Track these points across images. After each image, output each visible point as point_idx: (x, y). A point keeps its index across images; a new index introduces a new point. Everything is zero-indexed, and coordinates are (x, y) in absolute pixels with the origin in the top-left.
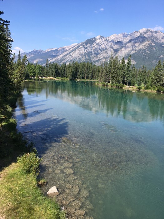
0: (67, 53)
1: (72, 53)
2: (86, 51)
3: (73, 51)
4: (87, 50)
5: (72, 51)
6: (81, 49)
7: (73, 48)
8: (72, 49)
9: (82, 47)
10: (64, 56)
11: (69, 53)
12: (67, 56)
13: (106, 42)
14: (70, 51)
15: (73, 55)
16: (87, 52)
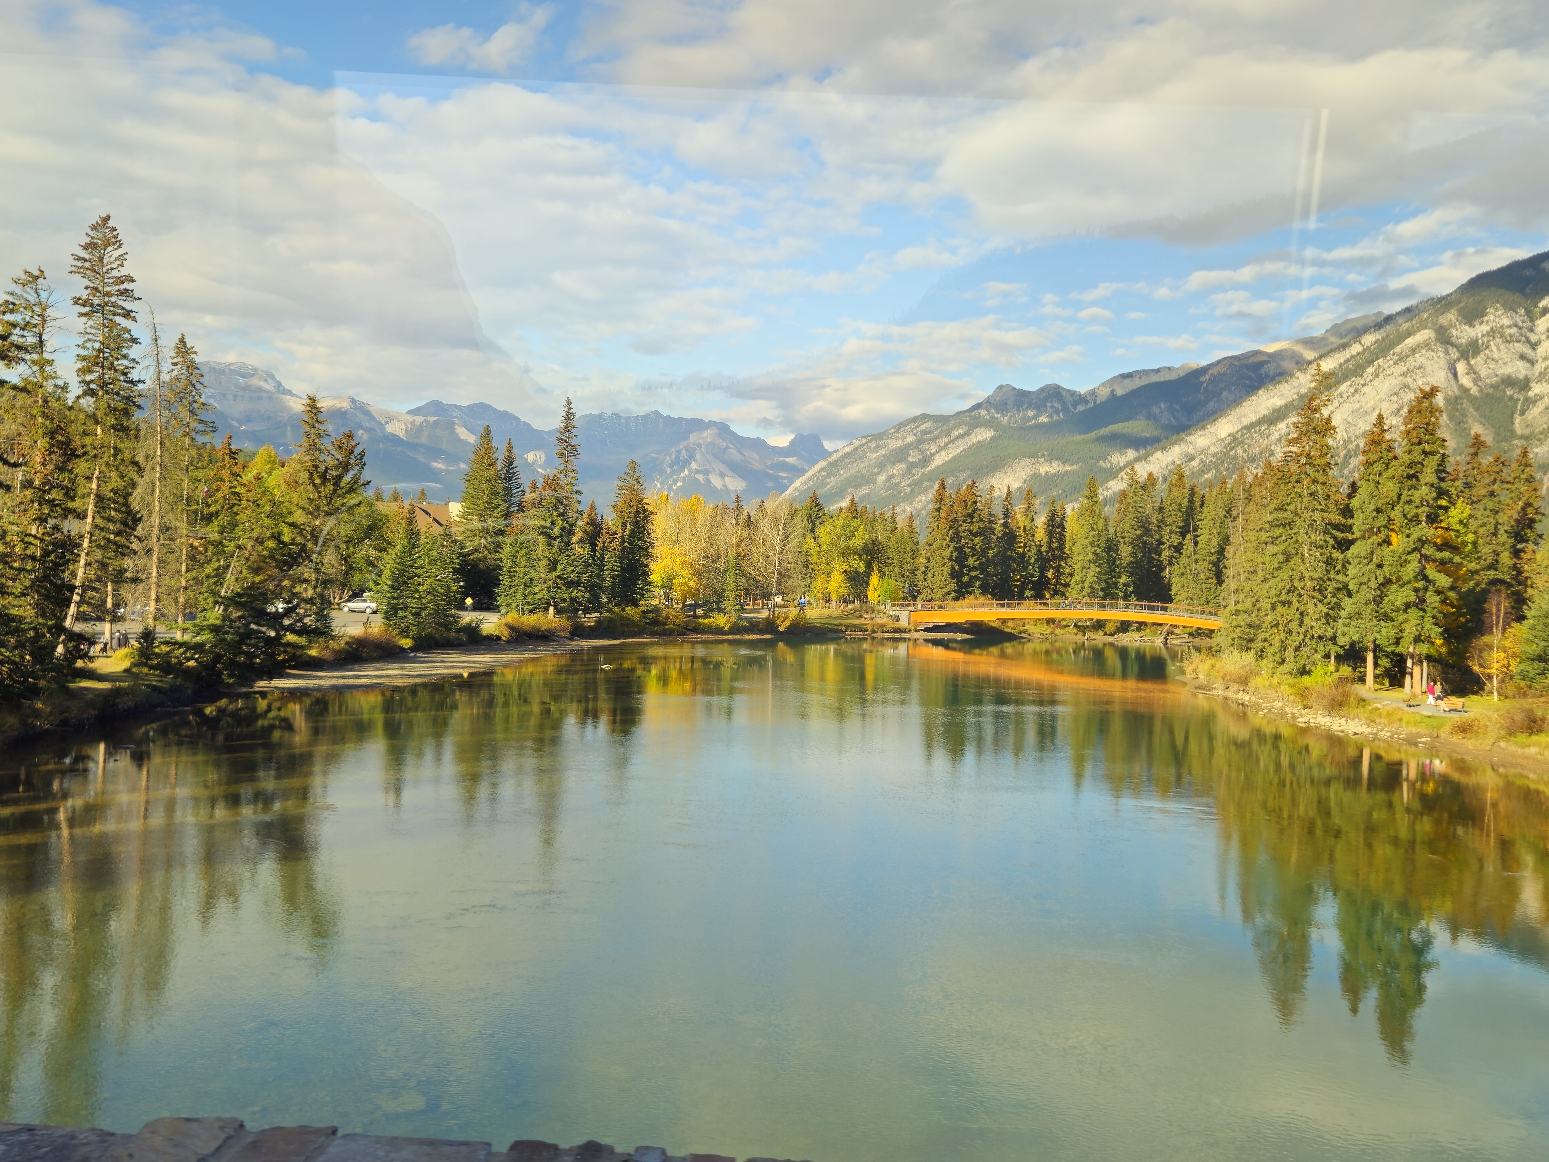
0: (1278, 402)
2: (1471, 370)
3: (1339, 383)
4: (1477, 362)
5: (1331, 382)
6: (1420, 358)
7: (1342, 357)
8: (1326, 365)
9: (1426, 345)
10: (1249, 428)
12: (1282, 426)
15: (1337, 419)
16: (1477, 380)
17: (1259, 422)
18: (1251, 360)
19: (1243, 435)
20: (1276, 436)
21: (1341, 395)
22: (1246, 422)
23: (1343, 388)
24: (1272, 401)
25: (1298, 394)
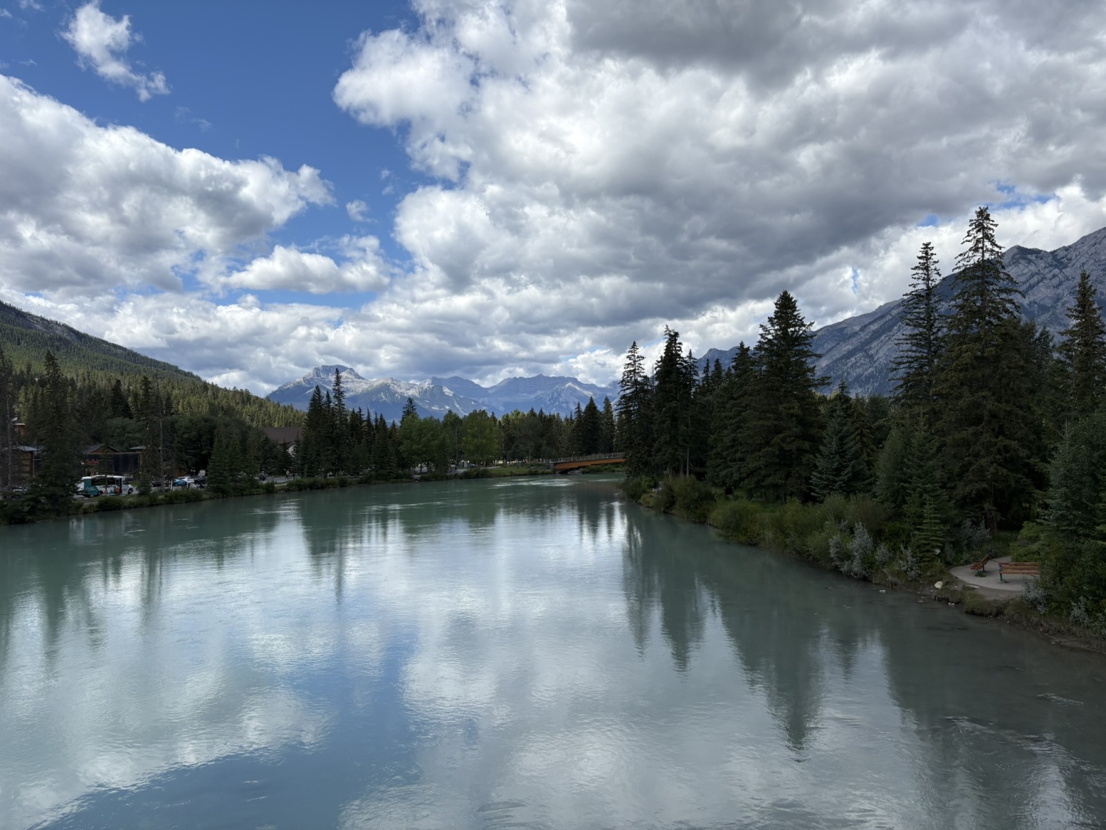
0: (850, 347)
1: (874, 344)
3: (880, 336)
5: (876, 335)
7: (881, 322)
8: (874, 327)
10: (838, 360)
11: (863, 347)
12: (853, 359)
13: (1056, 271)
14: (864, 336)
15: (881, 354)
17: (841, 358)
18: (838, 327)
19: (833, 365)
20: (850, 364)
21: (882, 342)
22: (834, 358)
23: (882, 338)
24: (848, 347)
25: (860, 342)
